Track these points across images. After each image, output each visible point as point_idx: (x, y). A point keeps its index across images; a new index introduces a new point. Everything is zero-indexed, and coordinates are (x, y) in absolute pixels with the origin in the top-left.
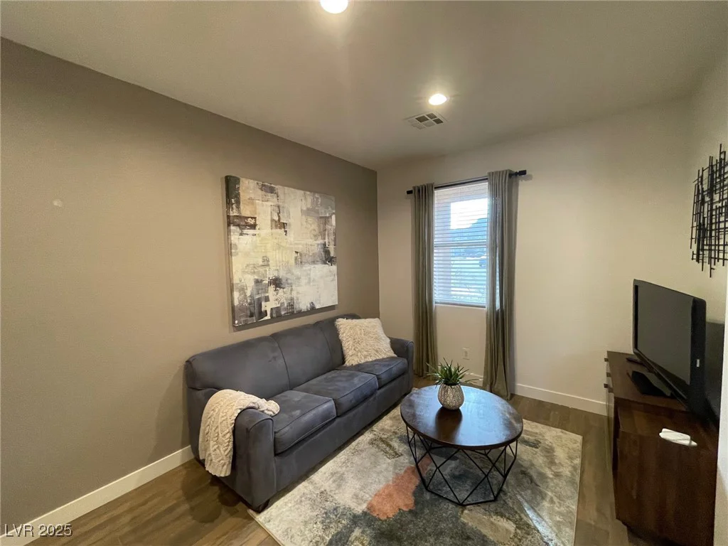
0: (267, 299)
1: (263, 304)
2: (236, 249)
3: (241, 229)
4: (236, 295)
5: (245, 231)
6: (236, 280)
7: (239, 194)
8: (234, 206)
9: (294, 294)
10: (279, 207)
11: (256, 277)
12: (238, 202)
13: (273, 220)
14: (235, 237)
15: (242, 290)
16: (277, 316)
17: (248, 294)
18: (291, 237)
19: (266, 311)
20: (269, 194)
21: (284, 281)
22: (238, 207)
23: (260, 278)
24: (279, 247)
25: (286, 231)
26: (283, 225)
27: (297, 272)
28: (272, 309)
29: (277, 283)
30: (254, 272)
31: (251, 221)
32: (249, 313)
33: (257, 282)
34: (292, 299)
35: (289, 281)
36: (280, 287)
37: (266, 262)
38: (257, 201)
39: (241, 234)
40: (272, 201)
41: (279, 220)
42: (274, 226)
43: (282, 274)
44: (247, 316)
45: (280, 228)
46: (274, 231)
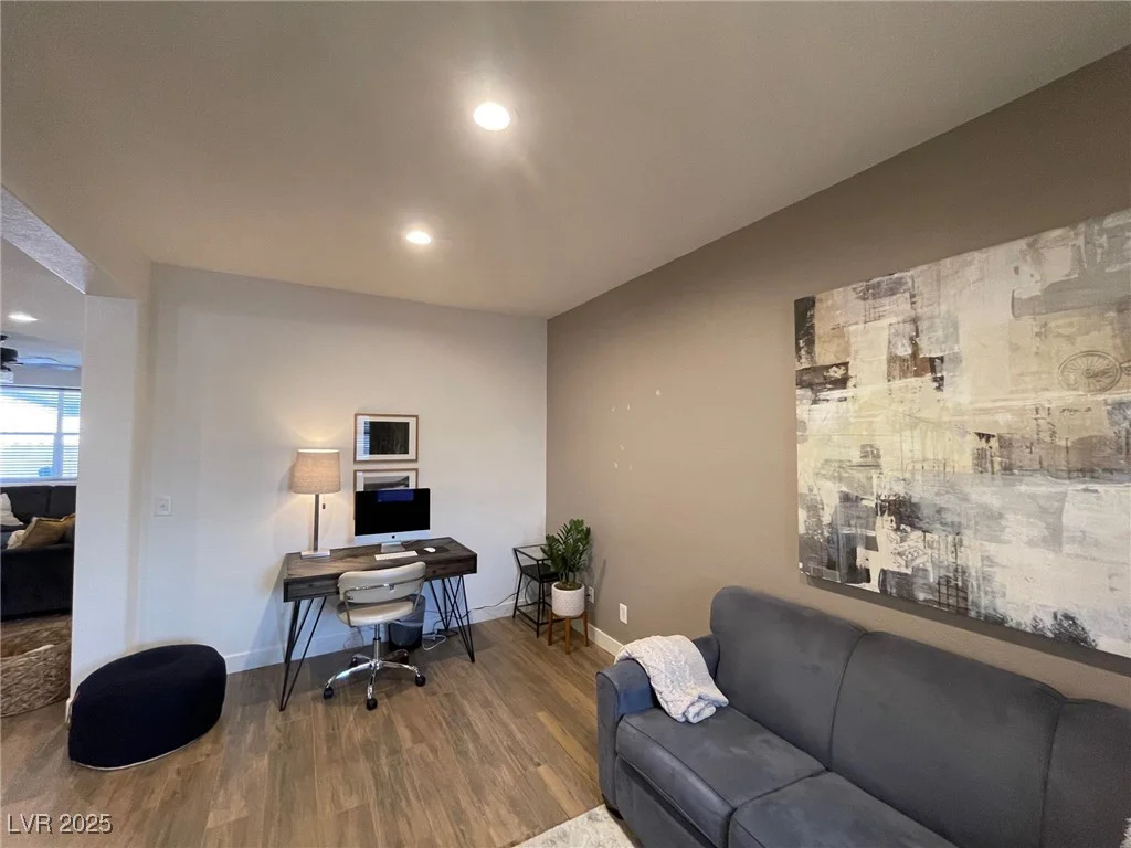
0: (871, 544)
1: (860, 551)
2: (805, 429)
3: (815, 392)
4: (802, 515)
5: (823, 395)
6: (802, 488)
7: (812, 327)
8: (803, 352)
9: (971, 559)
10: (915, 320)
11: (845, 489)
12: (811, 343)
13: (893, 359)
14: (803, 410)
15: (814, 509)
16: (899, 591)
17: (826, 519)
18: (961, 393)
19: (868, 571)
20: (886, 300)
21: (926, 512)
22: (810, 352)
23: (854, 493)
24: (914, 422)
25: (940, 381)
26: (932, 365)
27: (986, 494)
28: (884, 572)
29: (904, 512)
30: (840, 479)
31: (837, 373)
32: (826, 560)
33: (846, 498)
34: (962, 571)
35: (949, 518)
36: (913, 526)
37: (871, 459)
38: (852, 328)
39: (815, 402)
40: (895, 311)
41: (914, 355)
42: (896, 373)
43: (920, 493)
44: (821, 563)
45: (917, 374)
46: (898, 383)
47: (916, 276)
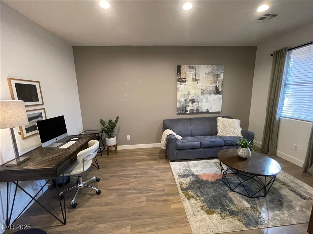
0: (189, 106)
1: (187, 107)
2: (179, 89)
3: (181, 83)
4: (178, 104)
5: (182, 83)
6: (178, 99)
7: (181, 71)
8: (179, 75)
9: (200, 105)
10: (195, 73)
11: (185, 99)
12: (180, 74)
13: (193, 78)
14: (178, 86)
15: (180, 102)
16: (192, 112)
17: (182, 104)
18: (200, 84)
19: (188, 110)
20: (192, 69)
21: (196, 100)
22: (180, 76)
23: (186, 99)
24: (195, 88)
25: (198, 82)
26: (197, 80)
27: (202, 97)
28: (190, 110)
29: (193, 101)
30: (184, 97)
31: (184, 80)
32: (182, 110)
33: (185, 100)
34: (199, 107)
35: (198, 101)
36: (194, 103)
37: (189, 93)
38: (187, 73)
39: (181, 84)
40: (193, 71)
41: (195, 78)
42: (193, 80)
43: (195, 98)
44: (181, 111)
45: (196, 81)
46: (193, 82)
47: (196, 66)
